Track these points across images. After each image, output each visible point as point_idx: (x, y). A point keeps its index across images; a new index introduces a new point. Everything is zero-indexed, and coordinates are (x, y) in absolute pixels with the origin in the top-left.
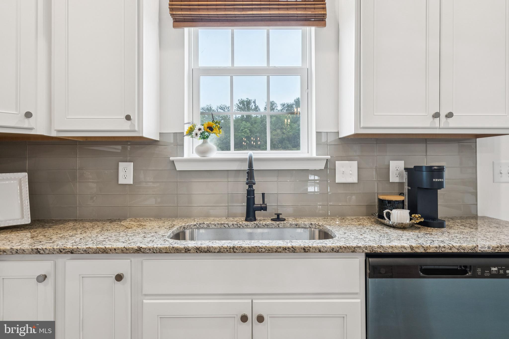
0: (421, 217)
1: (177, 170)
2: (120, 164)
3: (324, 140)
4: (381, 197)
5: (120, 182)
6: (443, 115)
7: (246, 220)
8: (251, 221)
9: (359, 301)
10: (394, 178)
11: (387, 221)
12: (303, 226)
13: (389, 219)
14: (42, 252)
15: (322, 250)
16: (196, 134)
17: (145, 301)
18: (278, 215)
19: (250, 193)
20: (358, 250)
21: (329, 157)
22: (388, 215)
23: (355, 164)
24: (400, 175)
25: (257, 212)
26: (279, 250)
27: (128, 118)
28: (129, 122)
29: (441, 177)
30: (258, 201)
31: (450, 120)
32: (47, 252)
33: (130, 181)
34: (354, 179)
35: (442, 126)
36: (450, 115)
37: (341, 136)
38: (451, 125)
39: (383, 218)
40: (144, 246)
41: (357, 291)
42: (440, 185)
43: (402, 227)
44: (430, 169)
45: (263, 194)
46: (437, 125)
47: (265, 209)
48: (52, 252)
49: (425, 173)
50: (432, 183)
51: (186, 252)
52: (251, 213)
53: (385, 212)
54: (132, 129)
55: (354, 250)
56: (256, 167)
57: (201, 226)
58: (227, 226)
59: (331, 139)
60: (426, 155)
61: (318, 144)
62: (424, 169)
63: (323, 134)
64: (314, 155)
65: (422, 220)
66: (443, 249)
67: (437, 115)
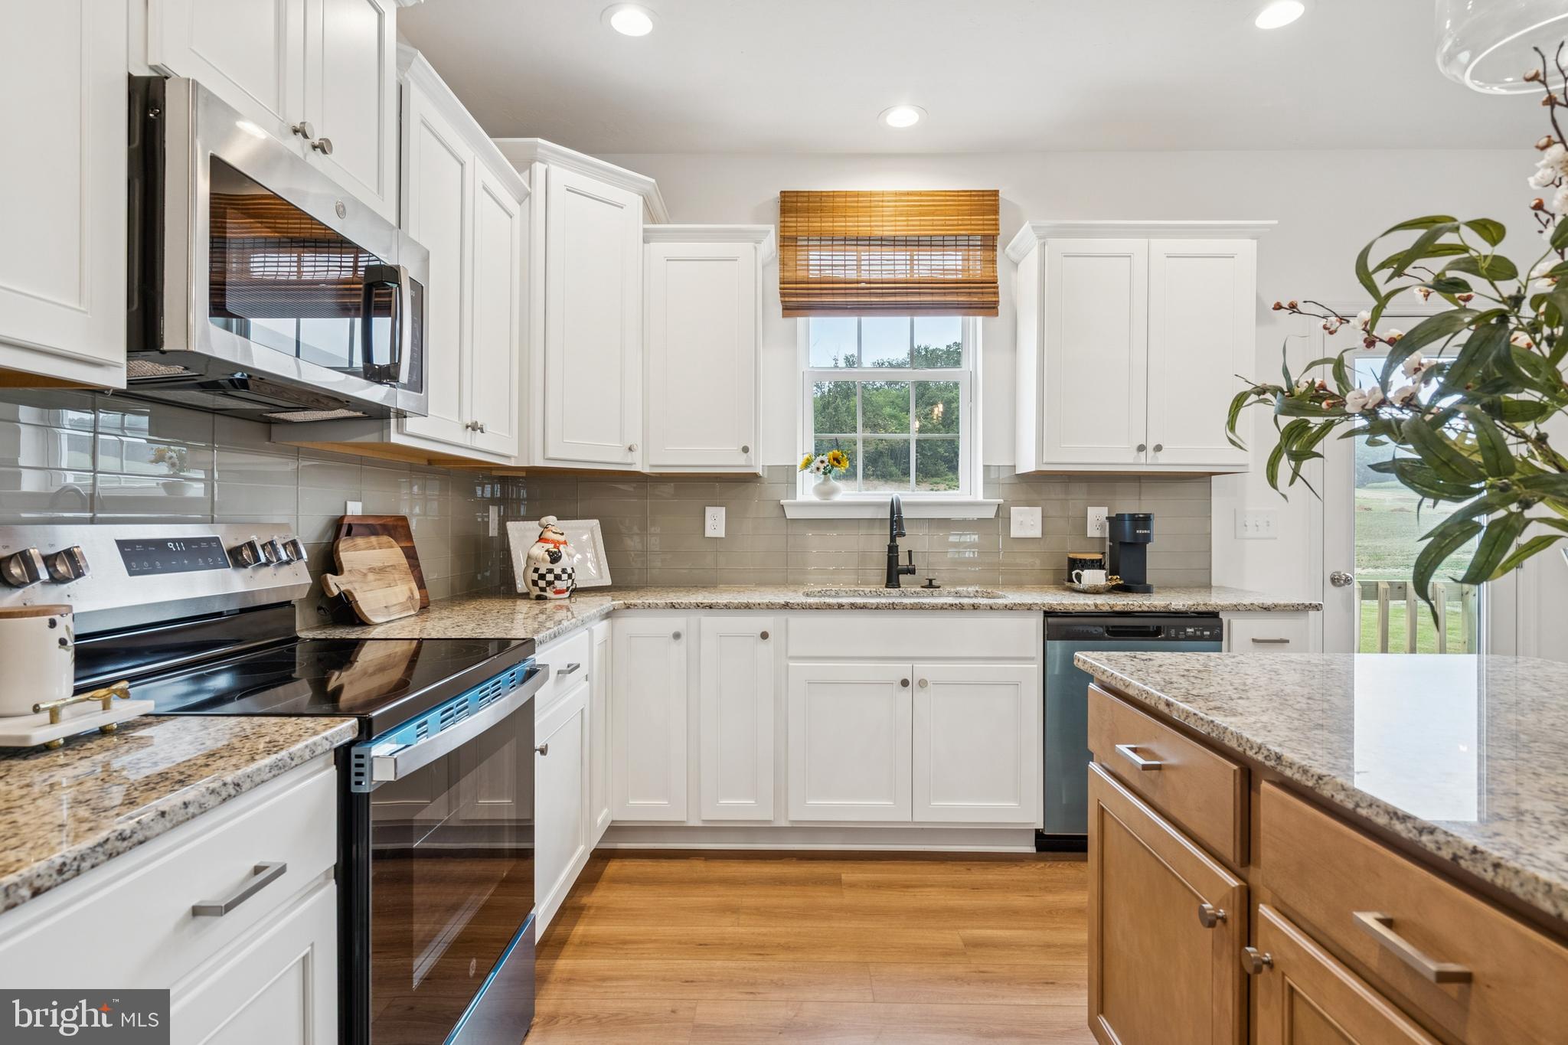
0: (1120, 579)
1: (788, 517)
2: (708, 509)
3: (993, 475)
4: (1071, 556)
5: (707, 534)
6: (1150, 447)
7: (886, 587)
8: (893, 587)
9: (1036, 666)
10: (1093, 532)
11: (1076, 585)
12: (966, 594)
13: (1080, 582)
14: (677, 606)
15: (994, 607)
16: (818, 469)
17: (790, 664)
18: (931, 581)
19: (893, 549)
20: (1035, 607)
21: (1001, 501)
22: (1079, 577)
23: (1038, 510)
24: (1102, 526)
25: (901, 576)
26: (945, 607)
27: (746, 450)
28: (745, 455)
29: (1148, 527)
30: (903, 561)
31: (1159, 454)
32: (683, 606)
33: (721, 533)
34: (1037, 533)
35: (1149, 462)
36: (1158, 448)
37: (1018, 472)
38: (1160, 461)
39: (1071, 580)
40: (791, 601)
41: (1034, 655)
42: (1147, 538)
43: (1095, 591)
44: (1134, 518)
45: (910, 552)
46: (1143, 461)
47: (912, 571)
48: (687, 607)
49: (1127, 523)
50: (1136, 536)
51: (839, 608)
52: (894, 577)
53: (1074, 573)
54: (749, 464)
55: (1029, 608)
56: (906, 514)
57: (828, 593)
58: (862, 593)
59: (1005, 475)
60: (1140, 499)
61: (986, 482)
62: (1127, 518)
63: (992, 468)
64: (980, 498)
65: (1121, 582)
66: (1132, 607)
67: (1141, 448)
